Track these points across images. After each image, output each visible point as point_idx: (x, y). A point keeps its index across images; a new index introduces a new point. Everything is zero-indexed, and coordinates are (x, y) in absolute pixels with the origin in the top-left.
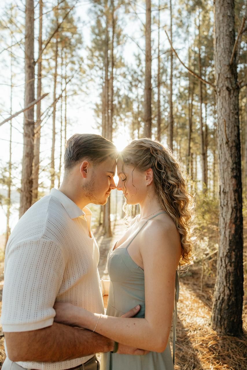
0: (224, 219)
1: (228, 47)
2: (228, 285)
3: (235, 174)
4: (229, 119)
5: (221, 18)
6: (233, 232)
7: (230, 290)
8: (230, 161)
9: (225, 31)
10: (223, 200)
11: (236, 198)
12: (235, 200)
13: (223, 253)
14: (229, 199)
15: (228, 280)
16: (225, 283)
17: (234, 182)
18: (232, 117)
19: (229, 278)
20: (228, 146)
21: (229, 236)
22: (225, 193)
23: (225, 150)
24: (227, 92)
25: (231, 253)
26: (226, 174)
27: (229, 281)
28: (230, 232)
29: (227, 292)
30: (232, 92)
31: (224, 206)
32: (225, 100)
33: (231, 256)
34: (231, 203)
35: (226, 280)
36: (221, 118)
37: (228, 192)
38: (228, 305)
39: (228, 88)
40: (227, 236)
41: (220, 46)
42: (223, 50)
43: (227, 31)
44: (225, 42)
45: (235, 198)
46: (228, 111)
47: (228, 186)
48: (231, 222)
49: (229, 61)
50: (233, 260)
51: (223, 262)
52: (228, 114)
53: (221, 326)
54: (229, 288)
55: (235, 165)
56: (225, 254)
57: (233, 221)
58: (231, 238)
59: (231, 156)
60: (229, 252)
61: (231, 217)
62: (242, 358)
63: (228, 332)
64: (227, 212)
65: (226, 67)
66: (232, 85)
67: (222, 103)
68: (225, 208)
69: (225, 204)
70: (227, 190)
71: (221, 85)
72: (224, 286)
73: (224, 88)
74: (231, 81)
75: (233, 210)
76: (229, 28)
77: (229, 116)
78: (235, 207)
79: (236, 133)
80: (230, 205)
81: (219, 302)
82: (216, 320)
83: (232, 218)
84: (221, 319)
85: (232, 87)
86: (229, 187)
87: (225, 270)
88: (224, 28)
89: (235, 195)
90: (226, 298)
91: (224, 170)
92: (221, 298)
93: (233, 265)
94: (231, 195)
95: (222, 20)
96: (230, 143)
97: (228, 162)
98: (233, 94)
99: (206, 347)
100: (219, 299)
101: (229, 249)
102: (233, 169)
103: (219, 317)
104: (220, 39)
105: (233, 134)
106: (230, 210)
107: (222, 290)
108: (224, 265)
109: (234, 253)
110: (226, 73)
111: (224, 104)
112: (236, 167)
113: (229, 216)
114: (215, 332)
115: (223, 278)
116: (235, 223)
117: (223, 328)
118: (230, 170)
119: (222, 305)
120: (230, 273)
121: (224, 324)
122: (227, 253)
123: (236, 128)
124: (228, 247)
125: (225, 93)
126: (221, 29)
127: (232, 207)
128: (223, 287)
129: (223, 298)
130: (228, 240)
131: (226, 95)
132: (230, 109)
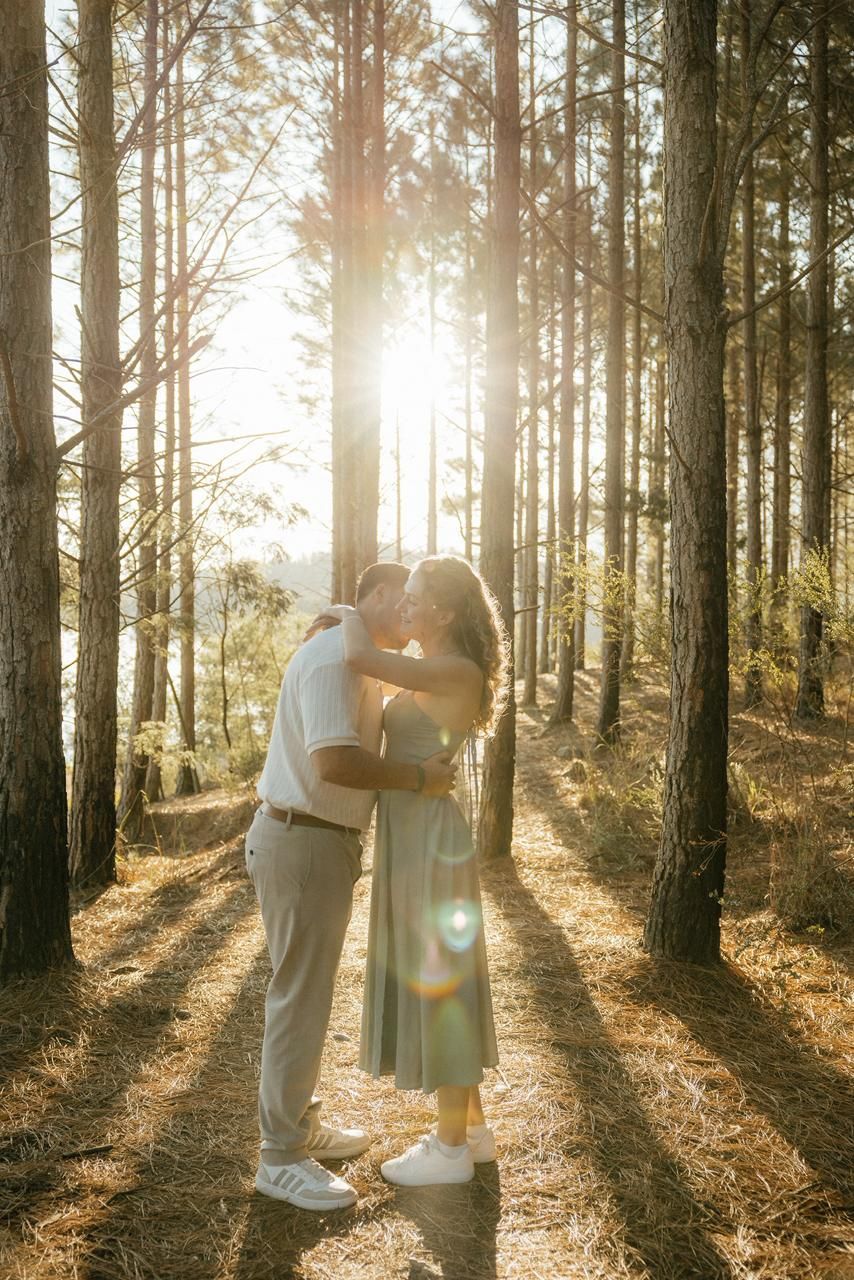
0: (679, 676)
1: (692, 216)
2: (683, 841)
3: (706, 560)
4: (695, 414)
5: (677, 135)
6: (698, 709)
7: (687, 855)
8: (695, 525)
9: (686, 171)
10: (678, 627)
11: (709, 620)
12: (705, 627)
13: (675, 761)
14: (691, 626)
15: (683, 831)
16: (675, 838)
17: (702, 580)
18: (702, 408)
19: (686, 824)
20: (690, 484)
21: (689, 721)
22: (681, 607)
23: (684, 496)
24: (690, 342)
25: (694, 762)
26: (684, 558)
27: (686, 833)
28: (691, 709)
29: (680, 858)
30: (703, 341)
31: (680, 642)
32: (686, 360)
33: (692, 770)
34: (696, 636)
35: (679, 830)
36: (676, 407)
37: (688, 606)
38: (681, 889)
39: (691, 330)
40: (685, 720)
41: (673, 211)
42: (681, 225)
43: (693, 173)
44: (686, 204)
45: (705, 622)
46: (691, 393)
47: (688, 592)
48: (693, 684)
49: (695, 256)
50: (697, 779)
51: (674, 787)
52: (691, 401)
53: (664, 942)
54: (684, 848)
55: (705, 536)
56: (679, 764)
57: (699, 680)
58: (693, 725)
59: (697, 513)
60: (687, 759)
61: (694, 671)
62: (696, 996)
63: (679, 954)
64: (685, 657)
65: (687, 273)
66: (702, 321)
67: (678, 369)
68: (680, 648)
69: (681, 638)
70: (686, 600)
71: (675, 319)
72: (675, 846)
73: (684, 329)
74: (698, 312)
75: (698, 653)
76: (696, 166)
77: (694, 404)
78: (705, 644)
79: (711, 450)
80: (692, 640)
81: (661, 884)
82: (653, 928)
83: (698, 672)
84: (663, 925)
85: (702, 328)
86: (692, 592)
87: (678, 806)
88: (683, 162)
89: (704, 615)
90: (677, 872)
91: (679, 549)
92: (666, 876)
93: (696, 792)
94: (696, 613)
95: (681, 139)
96: (694, 477)
97: (690, 529)
98: (706, 345)
99: (618, 981)
100: (662, 878)
101: (686, 752)
102: (700, 547)
103: (660, 920)
104: (674, 193)
105: (702, 453)
106: (693, 654)
107: (669, 854)
108: (675, 793)
109: (699, 762)
110: (687, 289)
111: (683, 373)
112: (710, 541)
113: (689, 670)
114: (647, 956)
115: (673, 825)
116: (704, 686)
117: (667, 946)
118: (693, 548)
119: (667, 892)
120: (688, 811)
121: (671, 935)
122: (684, 762)
123: (711, 437)
124: (685, 748)
125: (684, 342)
126: (679, 164)
127: (697, 647)
128: (671, 846)
129: (670, 874)
130: (686, 728)
131: (686, 348)
132: (696, 387)
